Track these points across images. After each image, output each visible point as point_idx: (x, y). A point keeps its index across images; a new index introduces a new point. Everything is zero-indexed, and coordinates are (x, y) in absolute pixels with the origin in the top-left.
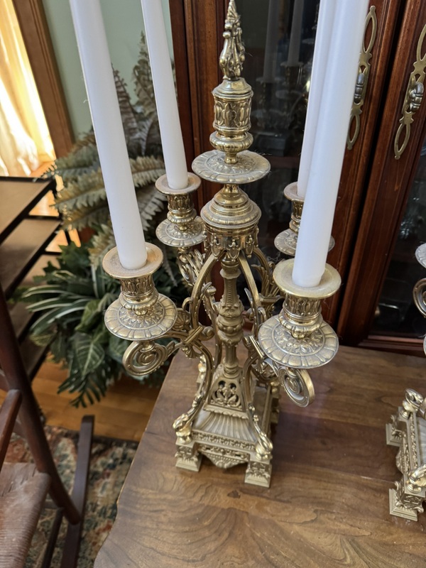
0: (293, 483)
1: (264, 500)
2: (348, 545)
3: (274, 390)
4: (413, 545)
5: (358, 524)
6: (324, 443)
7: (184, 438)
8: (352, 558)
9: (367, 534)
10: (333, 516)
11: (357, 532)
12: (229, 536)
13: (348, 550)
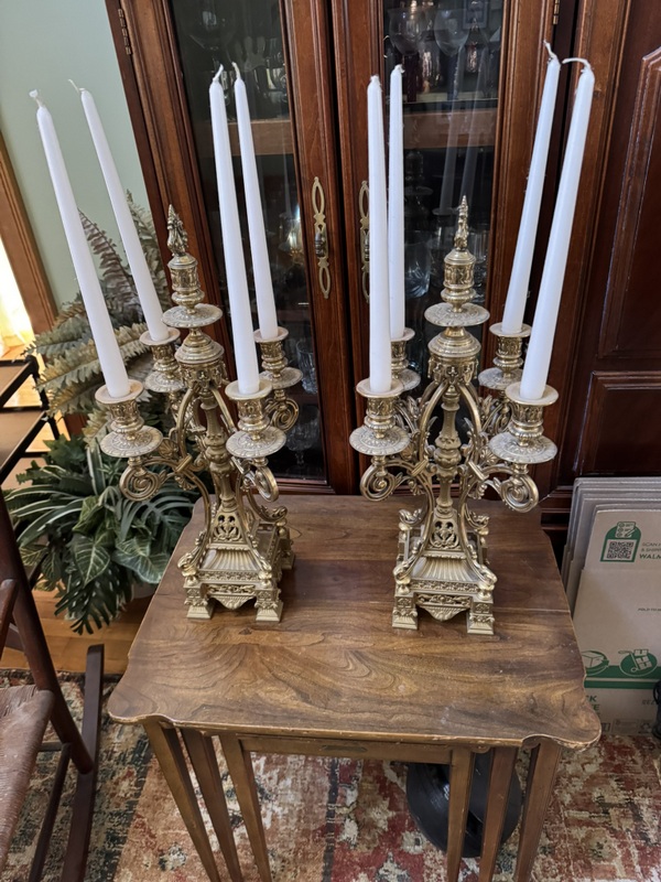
0: (304, 615)
1: (275, 633)
2: (351, 656)
3: (281, 531)
4: (412, 648)
5: (362, 639)
6: (335, 579)
7: (191, 577)
8: (354, 664)
9: (369, 645)
10: (340, 636)
11: (361, 644)
12: (239, 665)
13: (351, 660)
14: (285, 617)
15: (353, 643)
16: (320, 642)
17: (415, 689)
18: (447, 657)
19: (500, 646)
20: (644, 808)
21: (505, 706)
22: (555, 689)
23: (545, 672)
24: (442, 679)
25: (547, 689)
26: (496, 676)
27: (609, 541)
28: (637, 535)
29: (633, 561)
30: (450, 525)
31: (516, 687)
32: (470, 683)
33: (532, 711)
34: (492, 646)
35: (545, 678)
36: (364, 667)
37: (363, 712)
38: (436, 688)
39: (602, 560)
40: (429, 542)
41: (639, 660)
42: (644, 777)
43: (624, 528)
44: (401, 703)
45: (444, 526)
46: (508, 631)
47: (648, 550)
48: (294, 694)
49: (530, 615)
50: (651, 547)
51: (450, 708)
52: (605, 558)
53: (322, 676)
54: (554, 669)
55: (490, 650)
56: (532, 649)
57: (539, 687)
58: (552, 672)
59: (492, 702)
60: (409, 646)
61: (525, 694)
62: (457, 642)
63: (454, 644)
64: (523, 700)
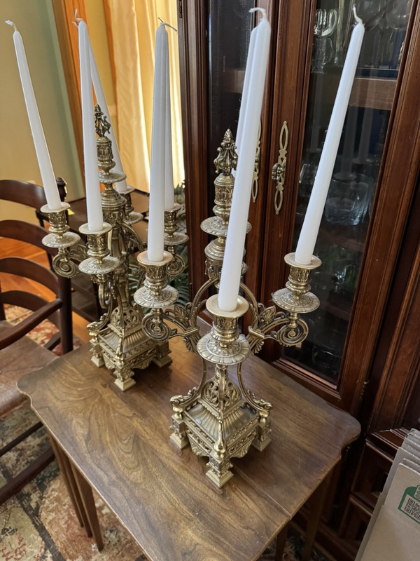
0: (140, 398)
1: (115, 395)
2: (132, 436)
4: (167, 457)
5: (149, 431)
8: (128, 442)
9: (148, 437)
10: (140, 421)
11: (144, 434)
12: (83, 400)
13: (130, 438)
14: (128, 392)
15: (142, 430)
16: (128, 417)
17: (140, 480)
18: (178, 478)
19: (216, 498)
21: (173, 536)
22: (214, 555)
23: (222, 539)
24: (160, 488)
25: (211, 551)
26: (191, 514)
30: (218, 389)
31: (194, 531)
32: (172, 504)
33: (184, 555)
34: (211, 493)
35: (217, 542)
36: (131, 447)
37: (102, 470)
38: (150, 490)
44: (124, 482)
45: (214, 387)
46: (232, 493)
48: (86, 433)
49: (259, 495)
51: (144, 508)
53: (107, 435)
54: (230, 543)
55: (207, 495)
56: (233, 517)
57: (206, 545)
58: (227, 543)
59: (169, 527)
60: (166, 454)
61: (193, 540)
62: (195, 475)
63: (191, 474)
64: (187, 542)
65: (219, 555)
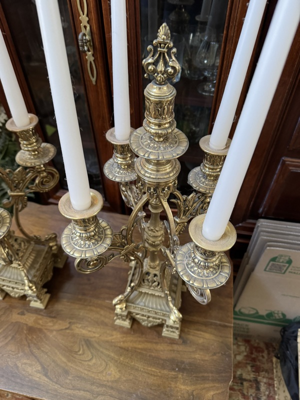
0: (63, 306)
1: (40, 317)
2: (83, 343)
3: (53, 248)
4: (123, 342)
5: (94, 330)
8: (83, 350)
9: (97, 335)
10: (80, 326)
11: (92, 335)
12: (12, 339)
13: (83, 346)
14: (49, 307)
15: (87, 332)
16: (66, 329)
17: (118, 375)
18: (144, 352)
19: (180, 348)
20: (262, 384)
22: (208, 389)
23: (206, 375)
24: (137, 370)
25: (204, 389)
26: (173, 373)
27: (272, 263)
28: (290, 262)
29: (284, 273)
30: (155, 275)
31: (184, 384)
32: (155, 376)
34: (176, 347)
35: (205, 379)
36: (90, 353)
37: (79, 390)
38: (131, 377)
39: (265, 270)
40: (141, 283)
41: (276, 315)
42: (266, 366)
43: (282, 258)
44: (105, 386)
45: (151, 275)
46: (188, 336)
47: (295, 270)
48: (40, 368)
49: (206, 324)
50: (297, 269)
51: (137, 395)
52: (267, 269)
53: (61, 357)
54: (212, 373)
55: (174, 351)
56: (201, 353)
57: (199, 386)
58: (210, 375)
59: (165, 394)
60: (122, 340)
61: (188, 391)
62: (155, 341)
63: (151, 342)
64: (186, 395)
65: (212, 387)
